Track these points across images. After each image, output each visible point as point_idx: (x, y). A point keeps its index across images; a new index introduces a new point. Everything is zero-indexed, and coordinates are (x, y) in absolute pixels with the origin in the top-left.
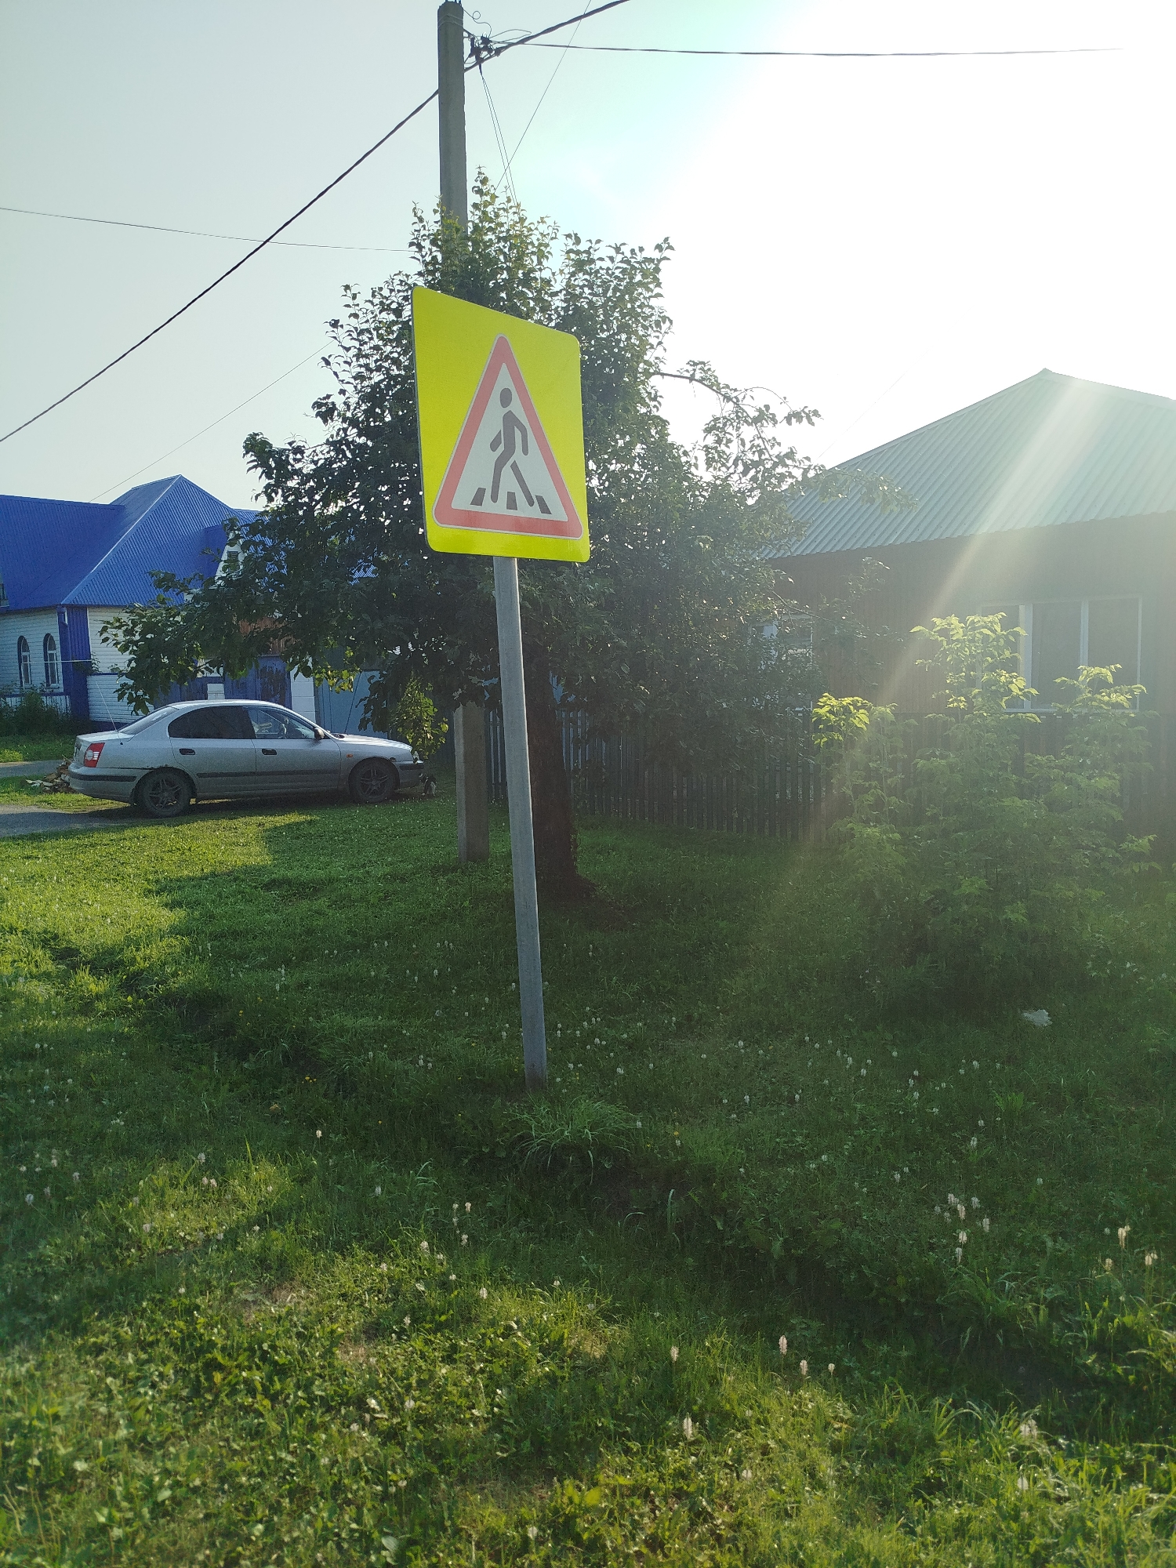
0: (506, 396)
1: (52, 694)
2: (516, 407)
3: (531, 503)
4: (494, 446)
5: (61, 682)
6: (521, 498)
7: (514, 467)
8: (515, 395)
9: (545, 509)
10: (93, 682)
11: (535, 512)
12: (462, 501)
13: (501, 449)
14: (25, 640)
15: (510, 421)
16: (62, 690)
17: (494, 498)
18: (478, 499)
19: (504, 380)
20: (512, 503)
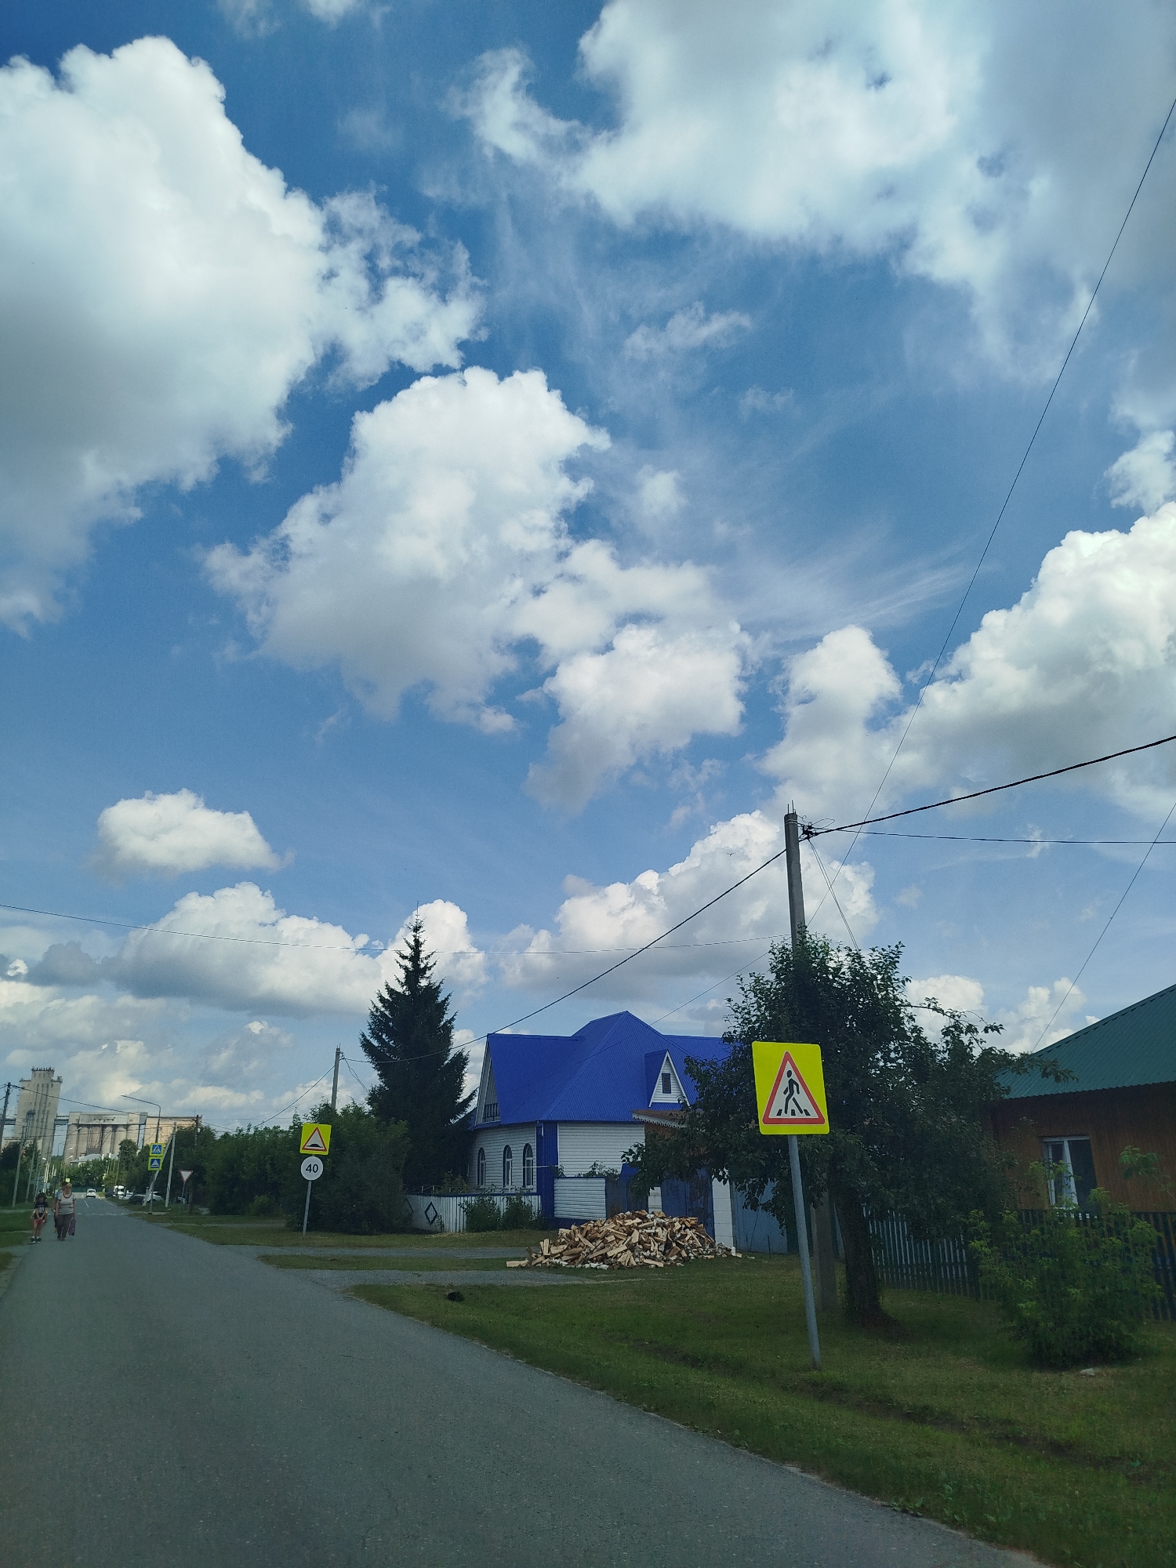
0: (789, 1073)
1: (529, 1194)
2: (794, 1077)
3: (802, 1112)
4: (785, 1093)
5: (535, 1184)
6: (797, 1111)
7: (794, 1099)
8: (793, 1072)
9: (807, 1114)
10: (559, 1184)
11: (804, 1116)
12: (773, 1115)
13: (788, 1093)
14: (510, 1148)
15: (792, 1082)
16: (535, 1191)
17: (786, 1112)
18: (779, 1113)
19: (789, 1067)
20: (793, 1113)
